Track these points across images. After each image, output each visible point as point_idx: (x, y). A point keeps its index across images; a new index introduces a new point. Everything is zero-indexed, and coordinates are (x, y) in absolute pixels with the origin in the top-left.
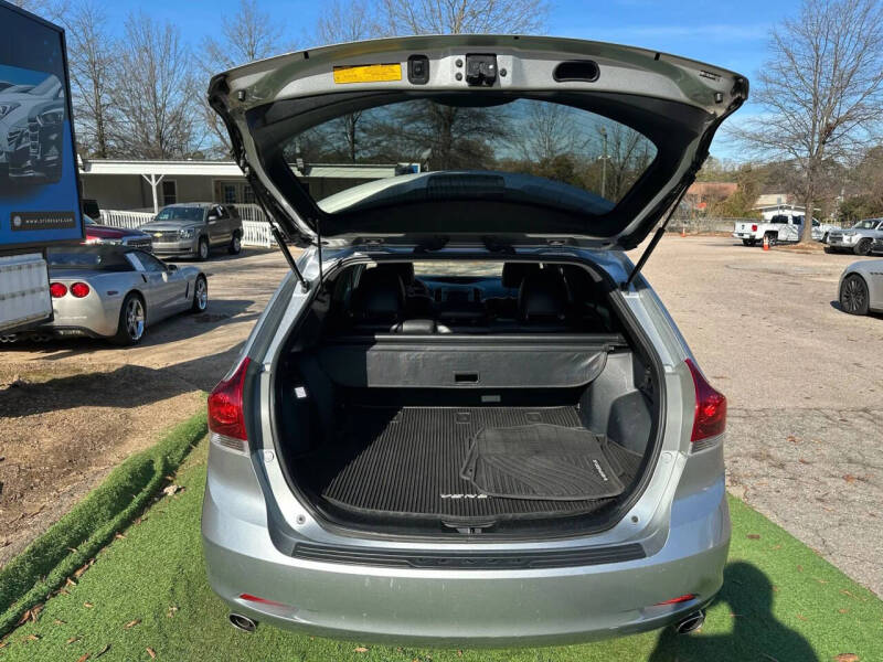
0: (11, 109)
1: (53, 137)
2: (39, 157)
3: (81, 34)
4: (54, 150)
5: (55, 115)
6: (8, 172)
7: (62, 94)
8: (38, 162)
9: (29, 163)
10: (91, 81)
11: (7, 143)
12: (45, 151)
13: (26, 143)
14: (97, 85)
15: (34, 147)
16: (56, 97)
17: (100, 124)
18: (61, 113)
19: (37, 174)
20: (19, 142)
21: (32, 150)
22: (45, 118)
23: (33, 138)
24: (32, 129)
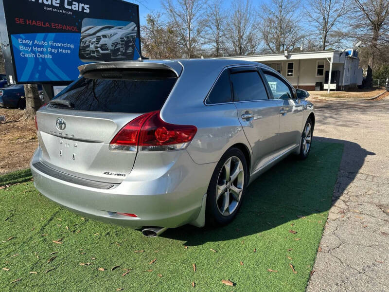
0: (114, 35)
1: (131, 44)
2: (124, 51)
3: (214, 9)
4: (131, 48)
5: (132, 36)
6: (111, 56)
7: (136, 29)
8: (124, 53)
9: (120, 53)
10: (216, 27)
11: (111, 46)
12: (127, 49)
13: (119, 46)
14: (218, 29)
15: (122, 47)
16: (133, 30)
17: (218, 44)
18: (135, 36)
19: (123, 57)
20: (116, 46)
21: (121, 49)
22: (128, 37)
23: (122, 45)
24: (121, 41)
